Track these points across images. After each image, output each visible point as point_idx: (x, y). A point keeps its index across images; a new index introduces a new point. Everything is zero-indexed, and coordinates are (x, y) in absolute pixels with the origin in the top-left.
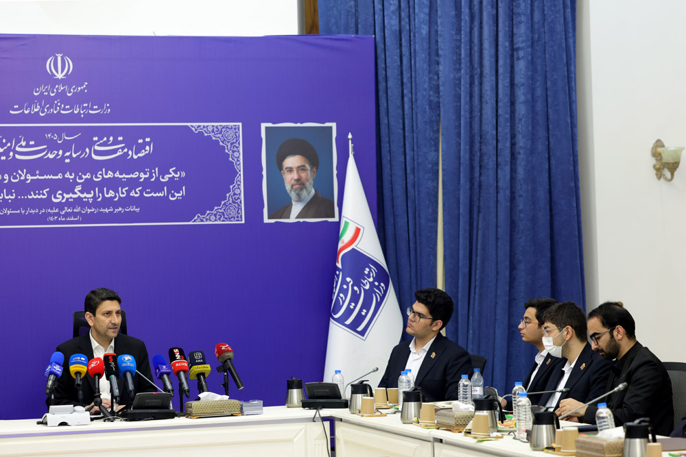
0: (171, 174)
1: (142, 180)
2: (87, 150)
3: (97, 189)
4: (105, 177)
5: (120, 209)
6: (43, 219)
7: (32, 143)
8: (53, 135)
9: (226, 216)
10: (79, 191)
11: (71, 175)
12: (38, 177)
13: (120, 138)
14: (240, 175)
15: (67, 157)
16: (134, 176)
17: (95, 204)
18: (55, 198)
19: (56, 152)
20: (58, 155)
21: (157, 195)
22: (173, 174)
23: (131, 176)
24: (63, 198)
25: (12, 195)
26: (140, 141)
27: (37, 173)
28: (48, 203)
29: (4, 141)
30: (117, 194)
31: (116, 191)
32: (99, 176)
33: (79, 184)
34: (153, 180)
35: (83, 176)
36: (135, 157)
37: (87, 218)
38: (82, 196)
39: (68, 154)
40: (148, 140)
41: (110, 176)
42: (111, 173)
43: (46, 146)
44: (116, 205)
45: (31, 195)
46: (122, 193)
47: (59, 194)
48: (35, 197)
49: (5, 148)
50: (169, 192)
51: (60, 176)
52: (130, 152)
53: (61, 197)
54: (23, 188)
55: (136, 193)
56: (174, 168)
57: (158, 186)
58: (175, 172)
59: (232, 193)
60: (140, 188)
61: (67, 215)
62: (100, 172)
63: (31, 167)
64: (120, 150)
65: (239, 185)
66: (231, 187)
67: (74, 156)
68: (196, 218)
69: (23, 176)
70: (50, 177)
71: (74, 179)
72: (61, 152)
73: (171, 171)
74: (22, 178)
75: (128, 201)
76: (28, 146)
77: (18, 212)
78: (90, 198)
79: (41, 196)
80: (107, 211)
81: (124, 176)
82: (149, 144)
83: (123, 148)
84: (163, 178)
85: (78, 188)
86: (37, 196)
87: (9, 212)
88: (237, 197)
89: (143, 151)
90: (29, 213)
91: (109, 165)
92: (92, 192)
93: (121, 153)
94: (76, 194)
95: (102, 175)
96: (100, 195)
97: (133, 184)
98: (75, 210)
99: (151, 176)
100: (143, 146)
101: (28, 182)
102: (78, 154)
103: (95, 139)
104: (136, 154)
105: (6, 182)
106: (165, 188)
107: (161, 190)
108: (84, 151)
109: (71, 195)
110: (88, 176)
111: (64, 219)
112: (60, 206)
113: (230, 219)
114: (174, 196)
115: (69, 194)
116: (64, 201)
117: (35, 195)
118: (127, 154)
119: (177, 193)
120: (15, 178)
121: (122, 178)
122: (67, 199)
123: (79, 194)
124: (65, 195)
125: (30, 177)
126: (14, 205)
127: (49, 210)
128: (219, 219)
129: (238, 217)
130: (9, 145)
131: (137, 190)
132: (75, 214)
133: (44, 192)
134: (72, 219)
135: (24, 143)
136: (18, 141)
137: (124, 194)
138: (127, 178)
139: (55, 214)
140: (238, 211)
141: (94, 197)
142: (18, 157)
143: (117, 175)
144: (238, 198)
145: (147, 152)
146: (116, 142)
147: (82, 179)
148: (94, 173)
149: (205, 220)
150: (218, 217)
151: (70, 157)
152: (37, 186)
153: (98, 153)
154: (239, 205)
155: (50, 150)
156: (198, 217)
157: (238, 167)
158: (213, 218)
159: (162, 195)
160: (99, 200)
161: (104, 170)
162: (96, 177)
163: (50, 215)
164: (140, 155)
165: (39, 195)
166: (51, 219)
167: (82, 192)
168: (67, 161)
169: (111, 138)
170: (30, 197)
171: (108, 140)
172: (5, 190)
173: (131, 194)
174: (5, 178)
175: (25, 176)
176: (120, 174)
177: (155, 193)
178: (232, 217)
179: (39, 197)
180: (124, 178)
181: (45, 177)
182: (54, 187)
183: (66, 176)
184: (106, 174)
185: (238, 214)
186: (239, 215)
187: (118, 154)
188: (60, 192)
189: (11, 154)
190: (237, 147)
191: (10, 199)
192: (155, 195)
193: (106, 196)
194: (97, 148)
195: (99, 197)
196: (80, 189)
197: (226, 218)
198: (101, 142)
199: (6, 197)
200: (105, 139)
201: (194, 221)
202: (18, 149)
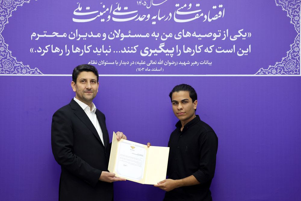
0: (239, 34)
1: (214, 39)
2: (170, 15)
3: (177, 46)
4: (184, 36)
5: (196, 63)
6: (132, 70)
7: (126, 8)
8: (143, 2)
9: (286, 70)
10: (162, 47)
11: (156, 34)
12: (130, 36)
13: (198, 5)
14: (299, 35)
15: (154, 20)
16: (208, 36)
17: (175, 58)
18: (143, 53)
19: (145, 16)
20: (146, 18)
21: (227, 51)
22: (241, 34)
23: (206, 36)
24: (150, 53)
25: (109, 50)
26: (215, 7)
27: (129, 32)
28: (137, 57)
29: (104, 6)
30: (194, 51)
31: (193, 48)
32: (179, 35)
33: (163, 42)
34: (224, 39)
35: (166, 35)
36: (210, 20)
37: (168, 70)
38: (165, 51)
39: (154, 17)
40: (221, 6)
41: (188, 36)
42: (190, 33)
43: (137, 11)
44: (192, 59)
45: (124, 50)
46: (198, 50)
47: (146, 50)
48: (127, 52)
49: (105, 12)
50: (237, 49)
51: (147, 36)
52: (206, 17)
53: (147, 52)
54: (117, 44)
55: (209, 50)
56: (242, 30)
57: (228, 45)
58: (243, 33)
59: (291, 51)
60: (213, 46)
61: (152, 67)
62: (180, 33)
63: (124, 27)
64: (198, 15)
65: (298, 44)
66: (291, 45)
67: (160, 19)
68: (259, 71)
69: (118, 35)
70: (139, 36)
71: (159, 38)
72: (149, 16)
73: (239, 32)
74: (117, 37)
75: (202, 56)
76: (122, 11)
77: (113, 63)
78: (172, 53)
79: (132, 51)
80: (185, 64)
81: (200, 36)
82: (221, 9)
83: (199, 13)
84: (232, 38)
85: (162, 45)
86: (129, 51)
87: (105, 63)
88: (295, 54)
89: (217, 15)
90: (122, 65)
91: (188, 27)
92: (173, 48)
93: (198, 17)
94: (160, 50)
95: (182, 34)
96: (180, 51)
97: (207, 42)
98: (159, 63)
99: (222, 36)
100: (216, 12)
101: (122, 39)
102: (163, 18)
103: (177, 5)
104: (210, 18)
105: (104, 39)
106: (234, 46)
107: (230, 48)
108: (167, 15)
109: (156, 51)
110: (170, 35)
111: (149, 70)
112: (147, 59)
113: (289, 72)
114: (241, 53)
115: (154, 50)
116: (150, 55)
117: (127, 50)
118: (203, 18)
119: (244, 50)
120: (112, 36)
121: (198, 38)
122: (153, 54)
123: (162, 50)
124: (151, 50)
125: (123, 36)
126: (110, 58)
127: (138, 63)
128: (280, 72)
129: (296, 71)
130: (108, 9)
131: (210, 48)
132: (158, 67)
133: (135, 48)
134: (156, 70)
135: (119, 9)
136: (115, 7)
137: (199, 50)
138: (202, 38)
139: (142, 66)
140: (296, 66)
141: (175, 53)
142: (114, 19)
143: (194, 35)
144: (297, 55)
145: (220, 16)
146: (194, 8)
147: (166, 38)
148: (175, 33)
149: (267, 73)
150: (279, 71)
151: (156, 20)
152: (129, 43)
153: (179, 17)
154: (297, 61)
155: (140, 14)
156: (262, 70)
157: (298, 29)
158: (274, 71)
159: (231, 52)
160: (179, 55)
161: (183, 31)
162: (177, 37)
163: (138, 66)
164: (214, 19)
165: (130, 50)
166: (140, 70)
167: (165, 48)
168: (154, 23)
169: (190, 5)
170: (122, 52)
171: (188, 7)
172: (103, 46)
173: (205, 51)
174: (104, 36)
175: (120, 35)
176: (197, 34)
177: (225, 50)
178: (291, 71)
179: (130, 52)
180: (200, 37)
181: (136, 36)
182: (143, 44)
183: (152, 35)
184: (185, 34)
185: (296, 68)
186: (298, 69)
187: (196, 18)
188: (147, 48)
189: (109, 17)
190: (297, 12)
191: (107, 53)
192: (225, 52)
193: (185, 52)
194: (178, 13)
195: (179, 52)
196: (163, 46)
197: (286, 72)
198: (182, 8)
199: (104, 52)
200: (185, 6)
201: (258, 74)
202: (115, 13)
